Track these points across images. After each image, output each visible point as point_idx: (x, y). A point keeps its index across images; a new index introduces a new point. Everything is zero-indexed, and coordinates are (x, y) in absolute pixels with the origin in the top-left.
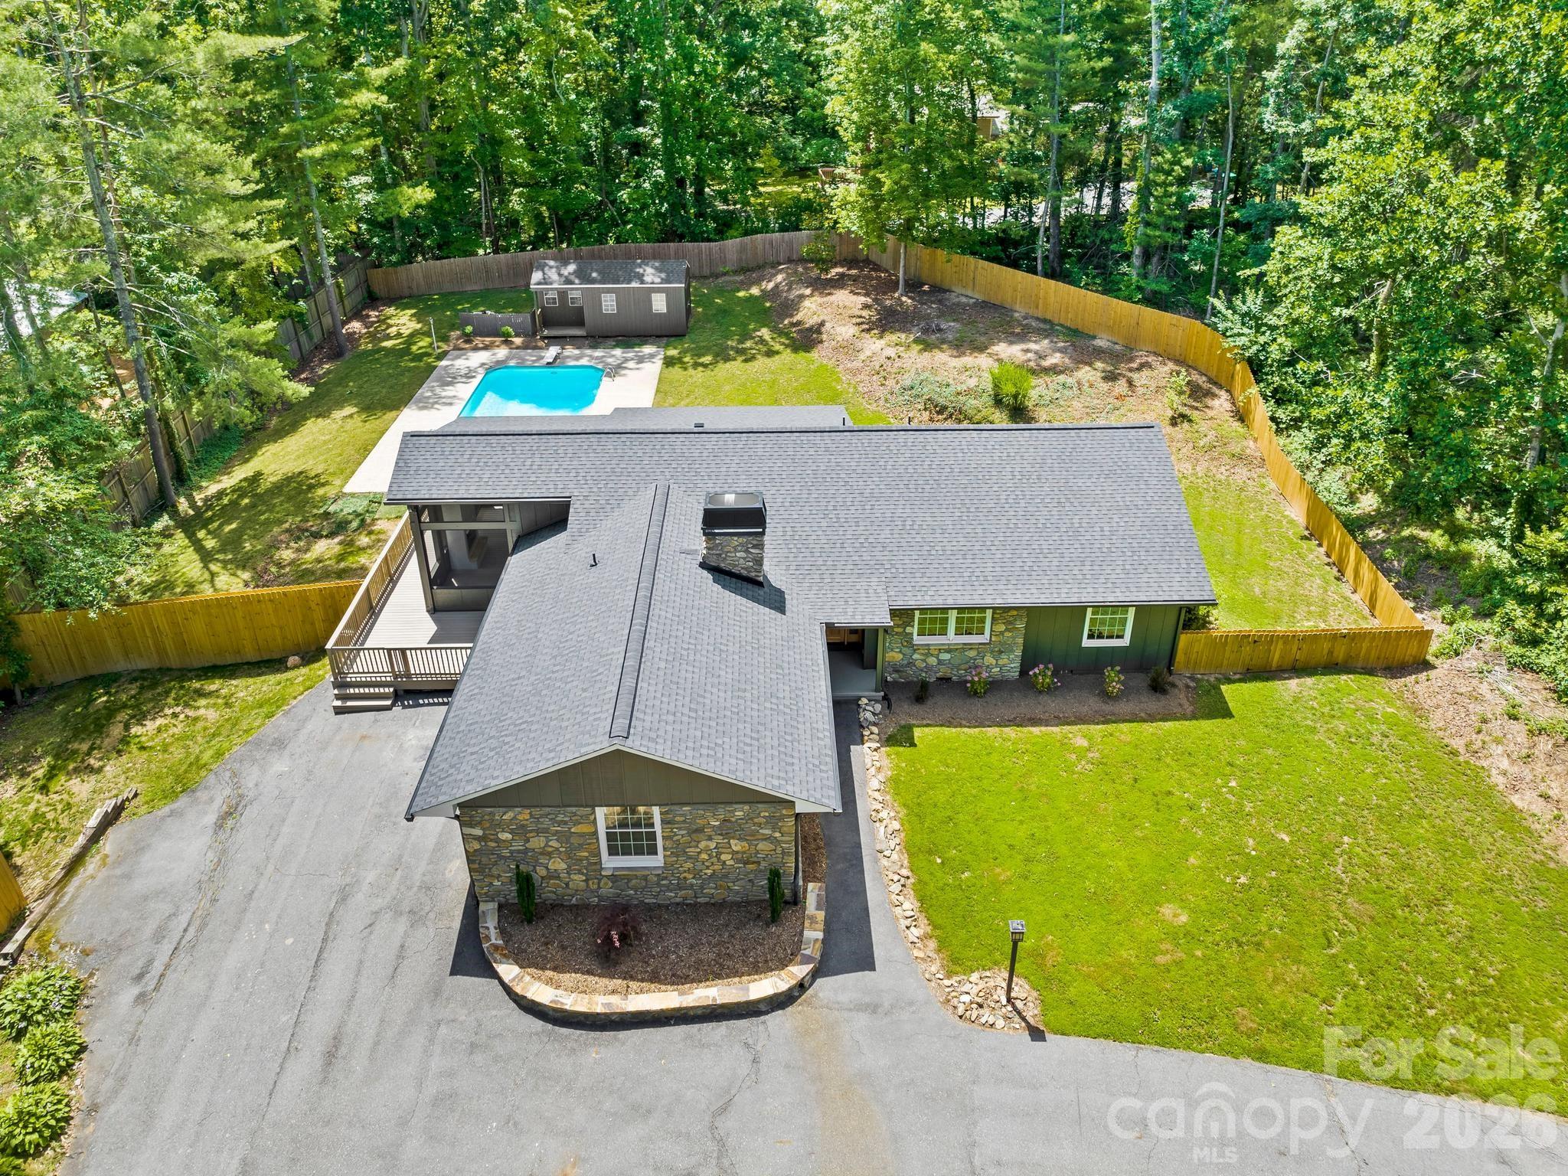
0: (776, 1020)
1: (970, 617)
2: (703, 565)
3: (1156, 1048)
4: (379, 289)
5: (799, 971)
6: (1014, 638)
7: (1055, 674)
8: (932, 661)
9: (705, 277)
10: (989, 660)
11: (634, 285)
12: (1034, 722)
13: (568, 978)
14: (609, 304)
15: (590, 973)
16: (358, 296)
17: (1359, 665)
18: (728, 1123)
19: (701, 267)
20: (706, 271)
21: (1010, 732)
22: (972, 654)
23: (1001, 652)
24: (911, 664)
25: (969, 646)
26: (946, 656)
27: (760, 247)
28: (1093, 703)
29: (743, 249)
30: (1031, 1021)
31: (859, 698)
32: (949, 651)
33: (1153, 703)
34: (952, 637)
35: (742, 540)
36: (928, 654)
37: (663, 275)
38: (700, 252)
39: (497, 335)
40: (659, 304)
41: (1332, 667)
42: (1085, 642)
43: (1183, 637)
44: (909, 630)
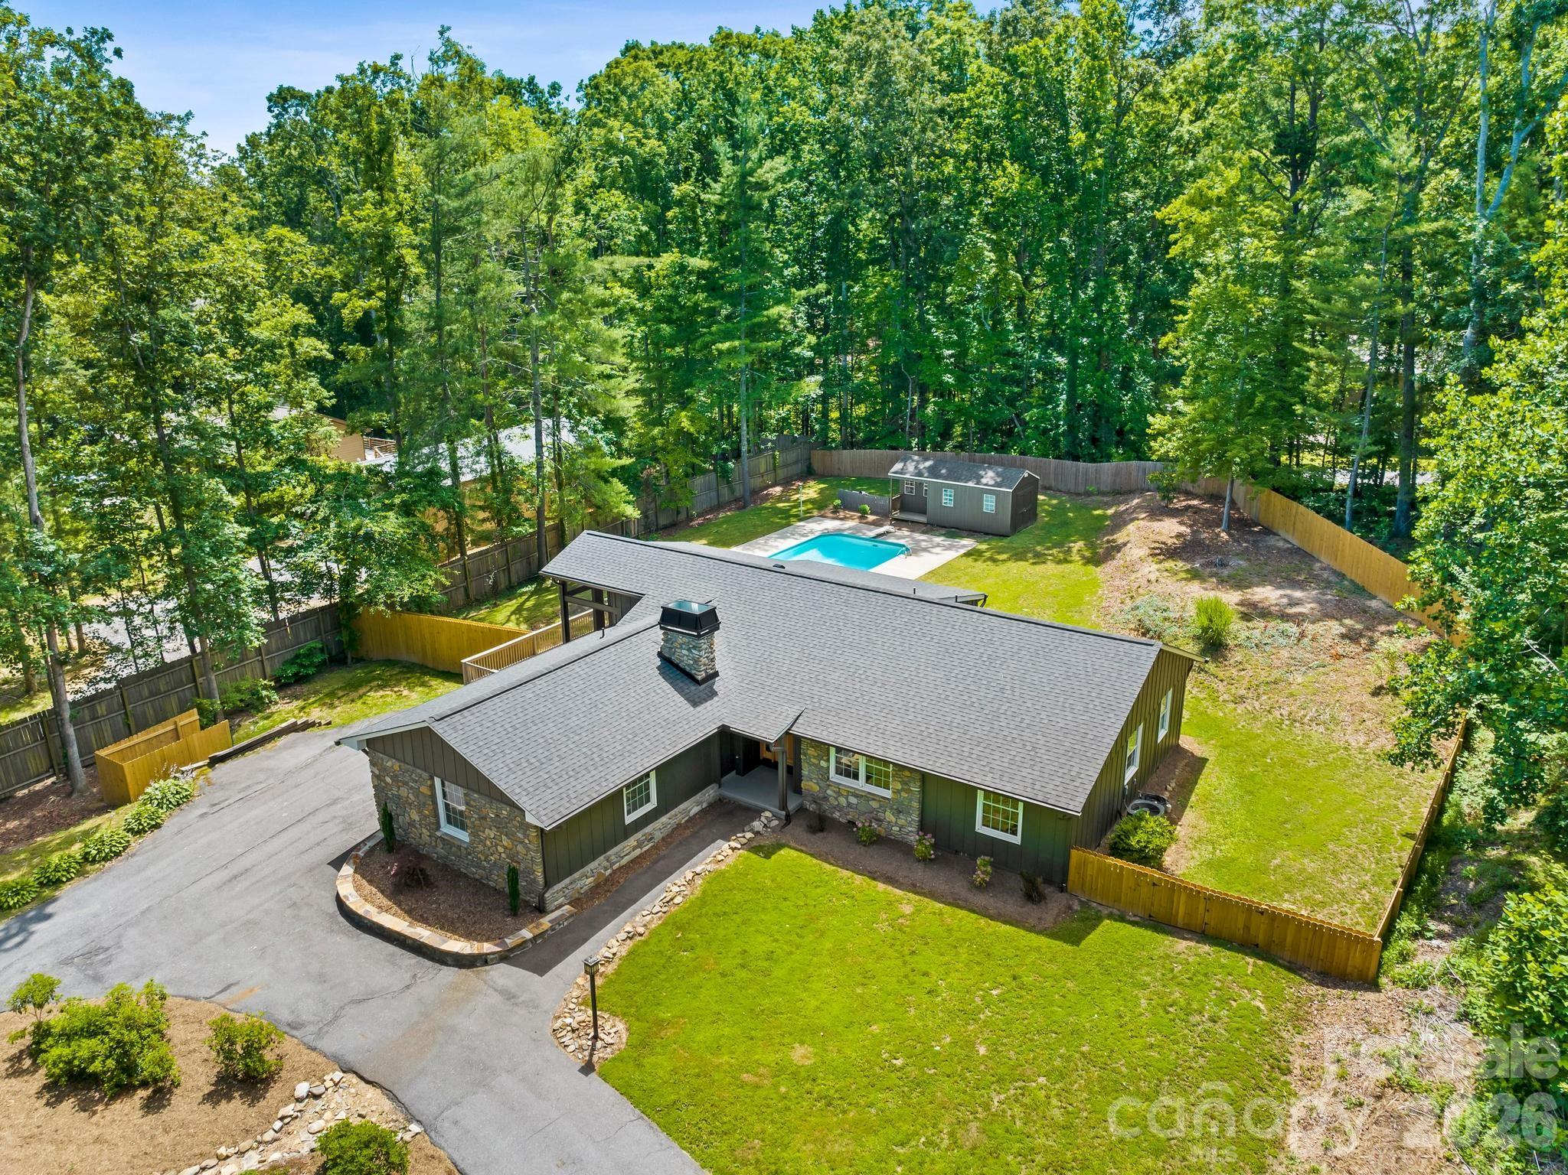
0: (449, 974)
1: (880, 770)
2: (660, 654)
3: (654, 1125)
4: (817, 466)
5: (488, 947)
6: (911, 800)
7: (934, 846)
8: (843, 801)
9: (1079, 494)
10: (889, 816)
11: (970, 484)
12: (890, 880)
13: (369, 889)
14: (947, 500)
15: (382, 892)
16: (799, 468)
17: (1287, 955)
18: (352, 1011)
19: (1076, 484)
20: (1081, 490)
21: (858, 879)
22: (874, 805)
23: (900, 811)
24: (826, 798)
25: (871, 797)
26: (853, 800)
27: (1134, 473)
28: (960, 887)
29: (1117, 473)
30: (595, 1058)
31: (764, 810)
32: (856, 796)
33: (1012, 905)
34: (861, 785)
35: (686, 640)
36: (841, 794)
37: (999, 480)
38: (1078, 470)
39: (857, 511)
40: (989, 504)
41: (1248, 946)
42: (980, 828)
43: (1074, 853)
44: (823, 764)
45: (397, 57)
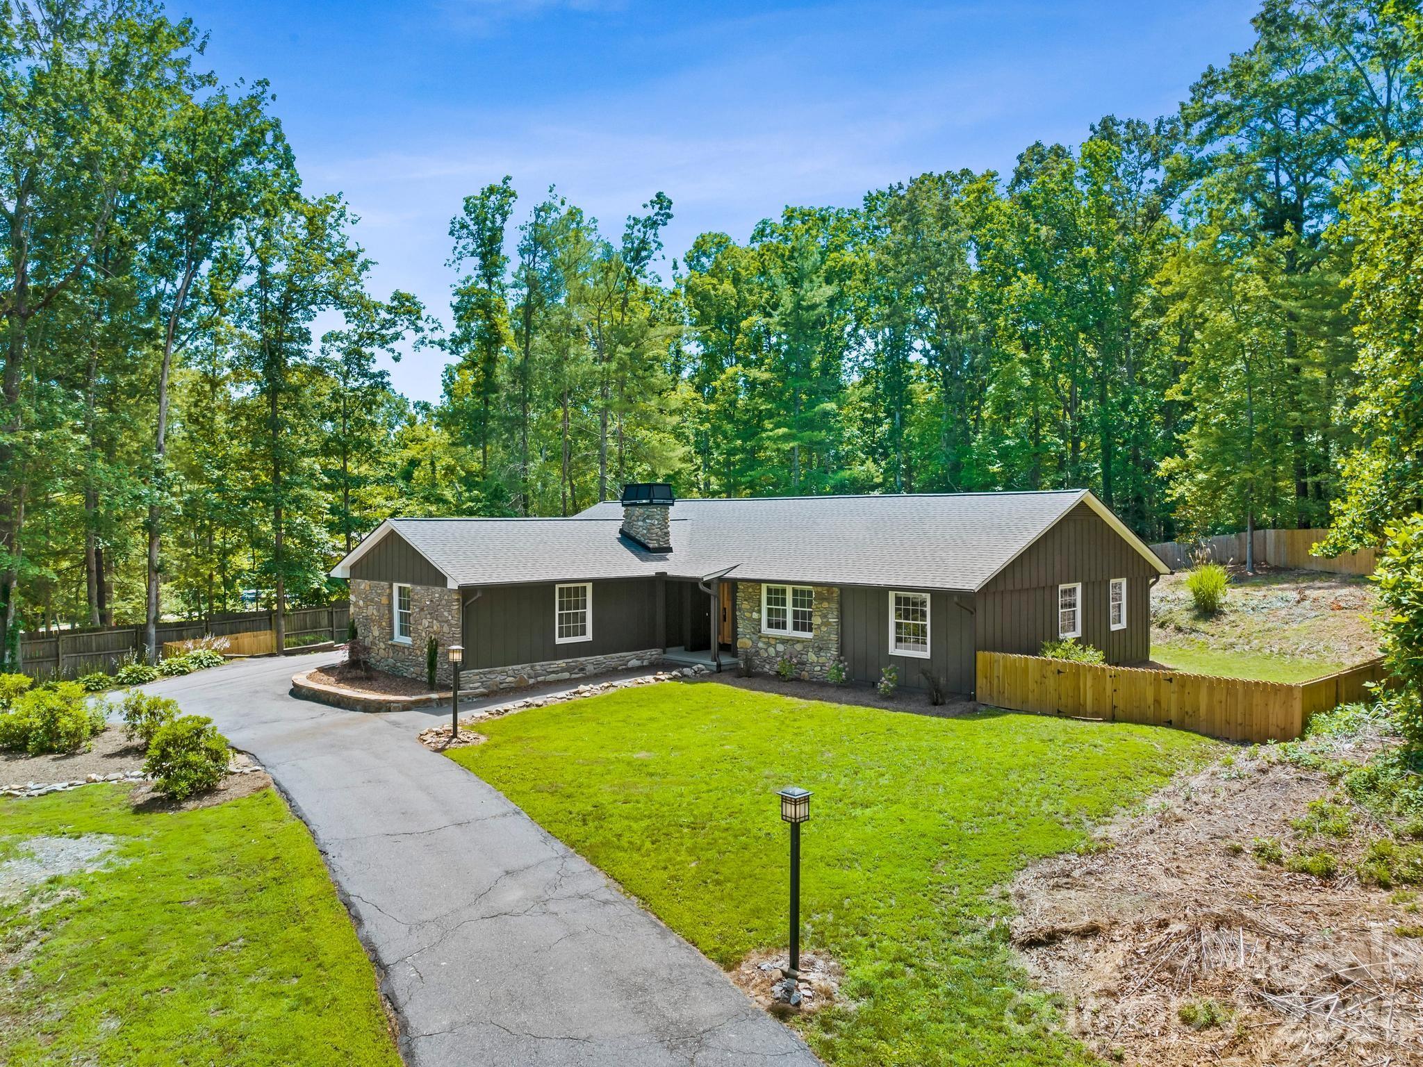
2: (621, 530)
8: (772, 651)
22: (799, 647)
23: (821, 649)
24: (757, 652)
25: (798, 641)
26: (780, 648)
30: (446, 748)
31: (698, 664)
32: (783, 643)
33: (914, 706)
34: (788, 632)
35: (642, 510)
36: (768, 644)
42: (893, 650)
43: (980, 654)
44: (755, 615)
45: (508, 178)
